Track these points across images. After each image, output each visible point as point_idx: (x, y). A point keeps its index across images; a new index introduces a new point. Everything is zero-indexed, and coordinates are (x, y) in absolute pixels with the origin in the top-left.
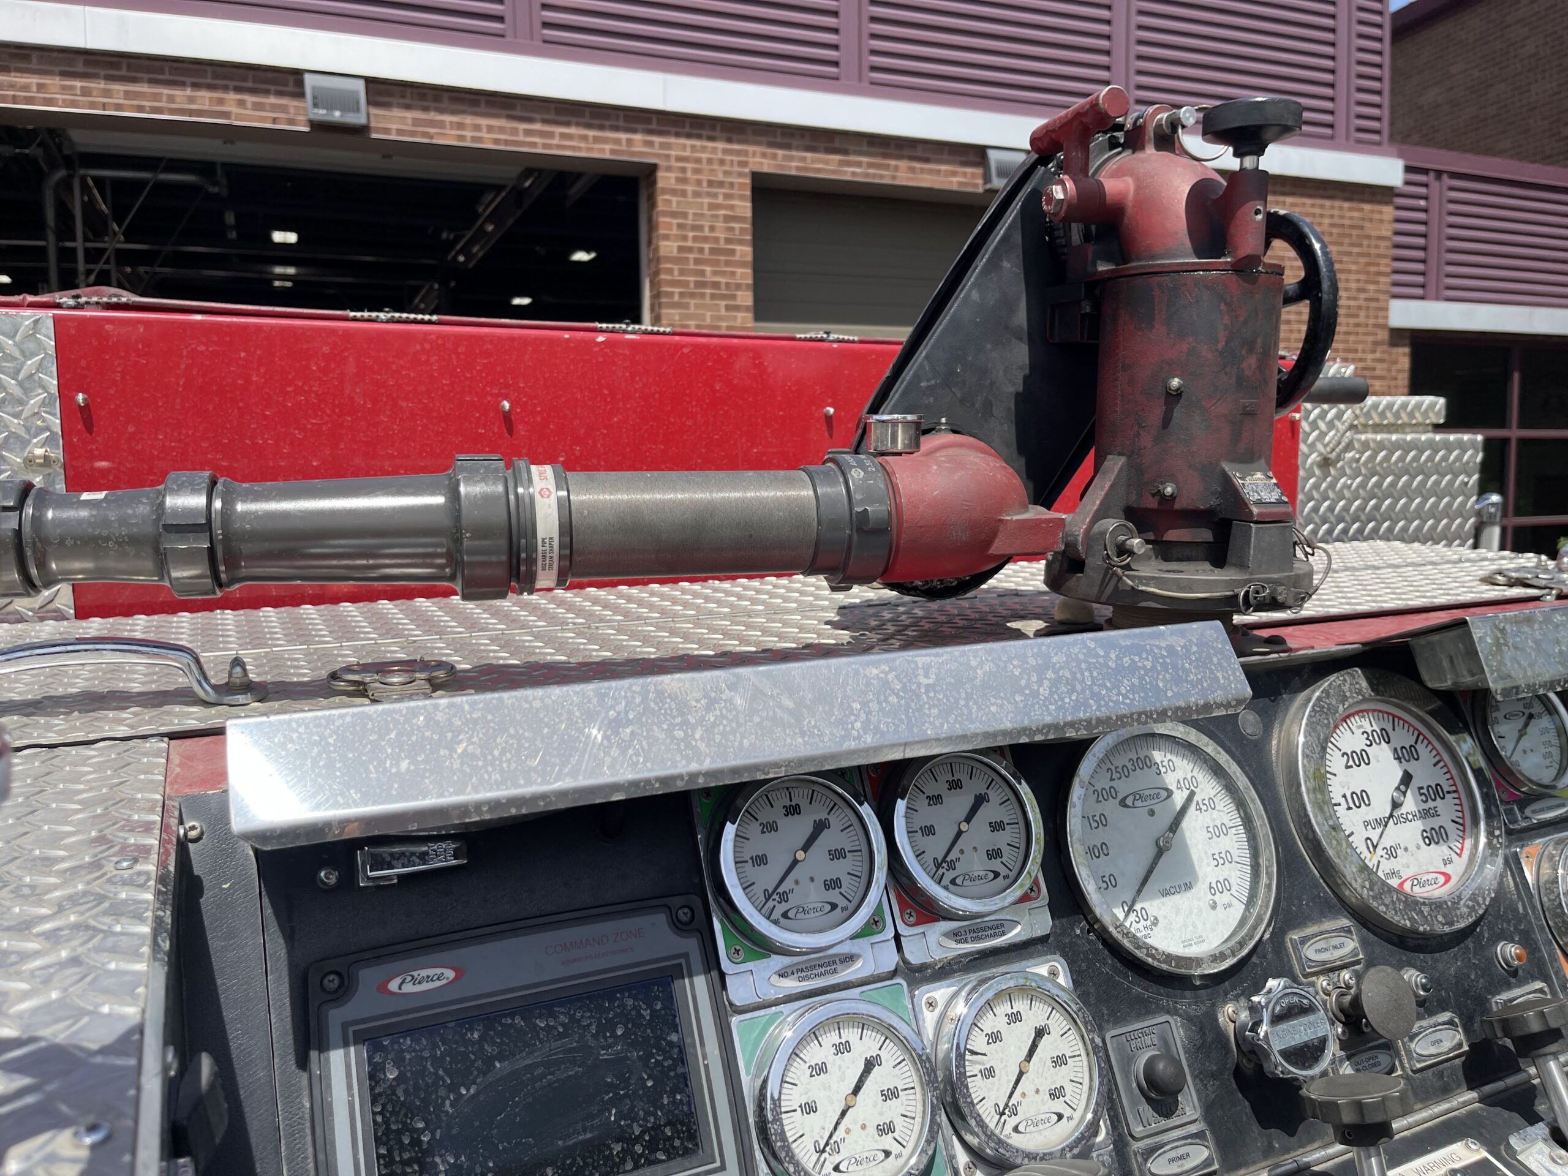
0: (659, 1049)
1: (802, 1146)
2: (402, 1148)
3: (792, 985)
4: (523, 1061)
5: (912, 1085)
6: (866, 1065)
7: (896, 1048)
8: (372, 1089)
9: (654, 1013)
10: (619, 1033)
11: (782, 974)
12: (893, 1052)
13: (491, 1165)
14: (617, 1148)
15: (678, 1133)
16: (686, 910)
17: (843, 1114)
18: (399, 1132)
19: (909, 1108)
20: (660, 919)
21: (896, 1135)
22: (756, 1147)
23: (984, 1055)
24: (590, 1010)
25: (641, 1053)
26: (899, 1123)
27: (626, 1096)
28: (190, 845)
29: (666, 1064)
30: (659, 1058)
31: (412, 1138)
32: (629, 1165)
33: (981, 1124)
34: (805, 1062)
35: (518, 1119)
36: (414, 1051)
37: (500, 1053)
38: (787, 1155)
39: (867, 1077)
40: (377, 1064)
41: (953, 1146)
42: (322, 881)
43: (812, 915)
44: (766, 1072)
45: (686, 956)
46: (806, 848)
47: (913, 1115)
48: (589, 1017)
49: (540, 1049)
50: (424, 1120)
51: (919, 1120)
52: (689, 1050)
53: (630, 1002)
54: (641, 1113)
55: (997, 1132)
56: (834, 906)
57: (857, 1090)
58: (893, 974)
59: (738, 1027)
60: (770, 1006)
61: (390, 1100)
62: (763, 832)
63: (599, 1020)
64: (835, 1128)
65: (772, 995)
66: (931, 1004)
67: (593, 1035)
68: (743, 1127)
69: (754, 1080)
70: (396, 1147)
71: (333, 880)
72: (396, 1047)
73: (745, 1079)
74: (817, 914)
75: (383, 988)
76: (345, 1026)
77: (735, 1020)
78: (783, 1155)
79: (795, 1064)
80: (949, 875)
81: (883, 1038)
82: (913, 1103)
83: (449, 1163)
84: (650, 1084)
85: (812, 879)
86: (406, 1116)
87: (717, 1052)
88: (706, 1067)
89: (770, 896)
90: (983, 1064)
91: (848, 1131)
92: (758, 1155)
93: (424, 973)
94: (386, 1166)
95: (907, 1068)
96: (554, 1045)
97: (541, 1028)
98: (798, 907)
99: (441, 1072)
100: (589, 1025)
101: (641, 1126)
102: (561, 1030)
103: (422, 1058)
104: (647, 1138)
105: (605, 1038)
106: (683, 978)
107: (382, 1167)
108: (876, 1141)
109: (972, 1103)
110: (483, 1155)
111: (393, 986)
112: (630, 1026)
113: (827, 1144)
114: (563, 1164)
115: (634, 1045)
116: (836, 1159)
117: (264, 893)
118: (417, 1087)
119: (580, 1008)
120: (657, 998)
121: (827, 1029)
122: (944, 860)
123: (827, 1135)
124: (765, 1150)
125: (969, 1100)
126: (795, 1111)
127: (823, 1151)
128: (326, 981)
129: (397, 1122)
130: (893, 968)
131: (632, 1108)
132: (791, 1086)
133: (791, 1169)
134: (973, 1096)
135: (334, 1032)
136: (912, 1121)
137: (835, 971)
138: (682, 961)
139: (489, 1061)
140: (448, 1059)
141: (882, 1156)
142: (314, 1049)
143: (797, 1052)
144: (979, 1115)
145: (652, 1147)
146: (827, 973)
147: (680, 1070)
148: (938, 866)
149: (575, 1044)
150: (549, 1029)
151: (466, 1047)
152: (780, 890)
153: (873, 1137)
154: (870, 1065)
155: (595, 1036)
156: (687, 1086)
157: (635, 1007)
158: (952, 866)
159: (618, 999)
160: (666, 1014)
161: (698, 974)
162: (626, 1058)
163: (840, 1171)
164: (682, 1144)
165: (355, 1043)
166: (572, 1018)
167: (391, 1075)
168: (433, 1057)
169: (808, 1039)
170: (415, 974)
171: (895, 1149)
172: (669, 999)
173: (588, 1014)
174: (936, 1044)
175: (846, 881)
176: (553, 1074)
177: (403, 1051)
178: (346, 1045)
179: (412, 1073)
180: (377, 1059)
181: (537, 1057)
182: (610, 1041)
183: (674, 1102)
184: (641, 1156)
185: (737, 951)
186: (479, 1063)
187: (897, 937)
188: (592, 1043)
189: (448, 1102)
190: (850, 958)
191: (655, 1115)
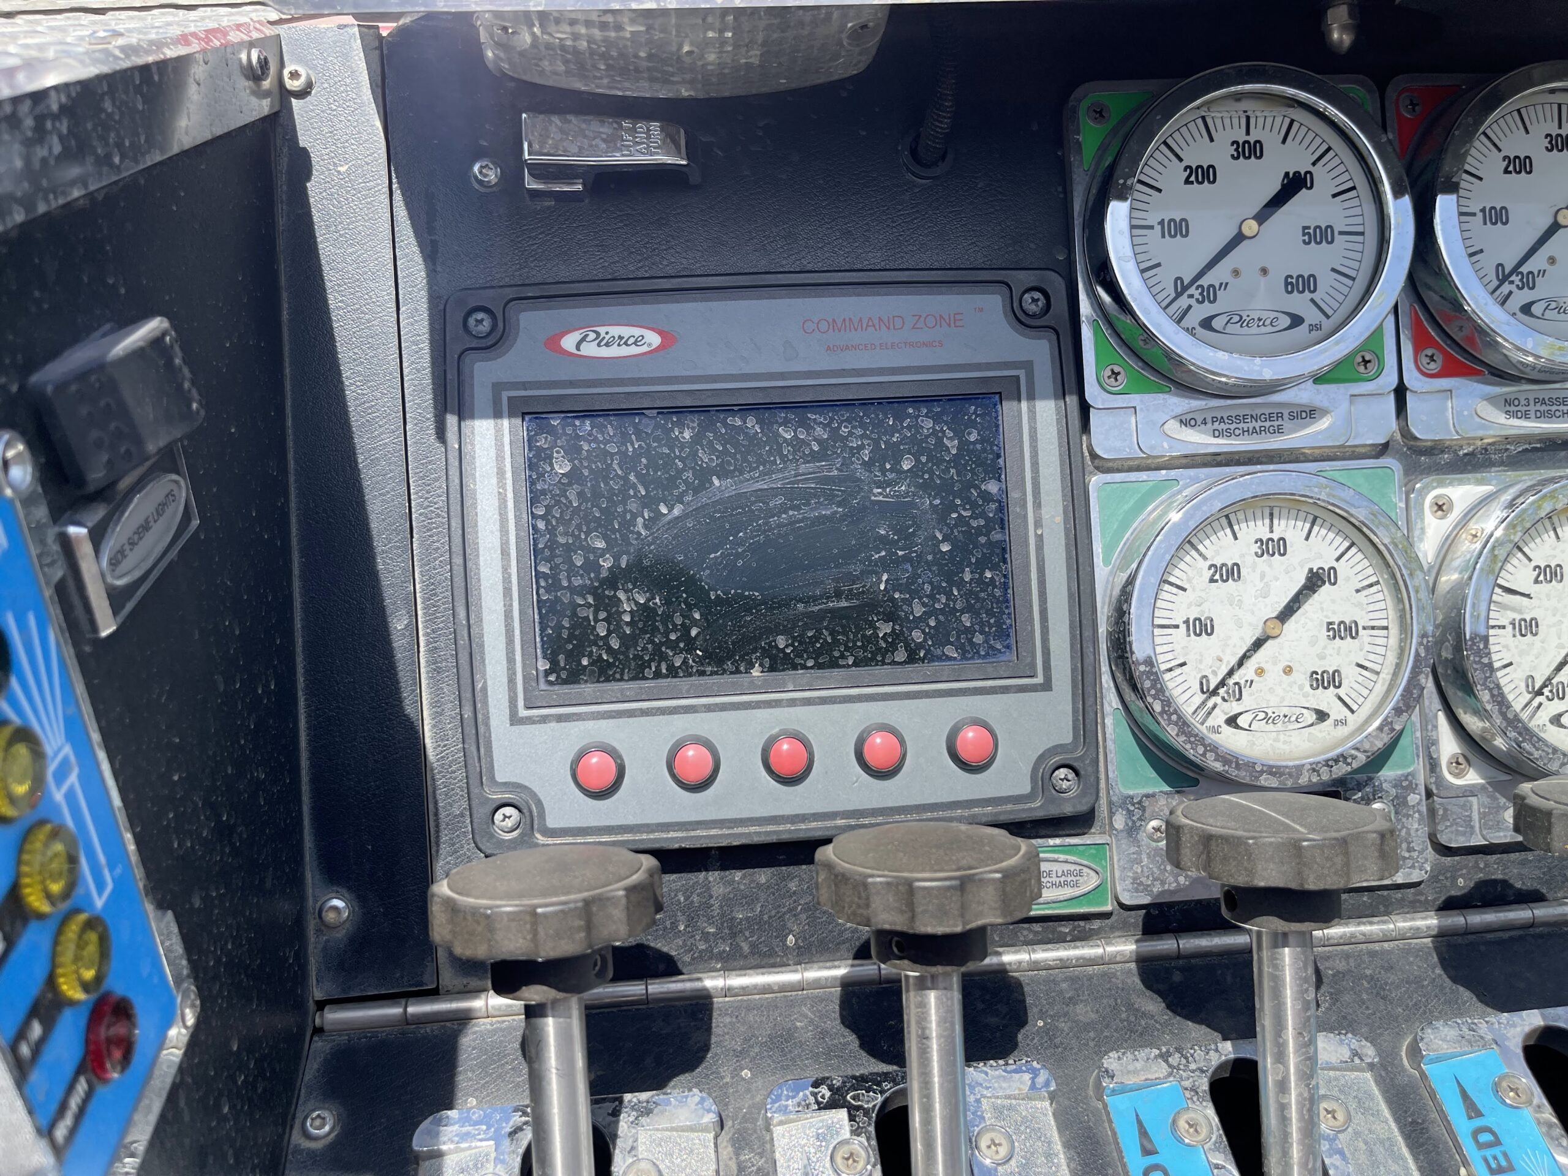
0: (968, 501)
1: (1180, 679)
2: (572, 571)
3: (1201, 440)
4: (754, 484)
5: (1384, 623)
6: (1308, 579)
7: (1366, 563)
8: (533, 483)
9: (963, 445)
10: (906, 466)
11: (1186, 422)
12: (1359, 567)
13: (697, 616)
14: (885, 628)
15: (982, 624)
16: (1037, 295)
17: (1258, 644)
18: (569, 549)
19: (1372, 657)
20: (993, 303)
21: (1341, 692)
22: (1105, 668)
23: (1528, 596)
24: (863, 426)
25: (938, 502)
26: (1351, 677)
27: (906, 559)
28: (294, 102)
29: (974, 524)
30: (964, 514)
31: (586, 559)
32: (901, 655)
33: (1501, 700)
34: (1205, 558)
35: (740, 563)
36: (595, 440)
37: (721, 465)
38: (1153, 686)
39: (1307, 597)
40: (540, 450)
41: (1436, 727)
42: (476, 177)
43: (1254, 330)
44: (1134, 566)
45: (1028, 366)
46: (1261, 218)
47: (1377, 668)
48: (862, 437)
49: (780, 471)
50: (605, 537)
51: (1386, 676)
52: (1014, 509)
53: (929, 424)
54: (927, 588)
55: (1524, 716)
56: (1296, 321)
57: (1287, 613)
58: (1383, 449)
59: (1099, 490)
60: (1158, 468)
61: (558, 502)
62: (1187, 181)
63: (876, 443)
64: (1240, 664)
65: (1166, 450)
66: (1440, 507)
67: (864, 463)
68: (1087, 634)
69: (1113, 574)
70: (565, 567)
71: (492, 176)
72: (569, 430)
73: (1101, 572)
74: (1263, 329)
75: (553, 343)
76: (498, 388)
77: (1095, 481)
78: (1147, 684)
79: (1188, 559)
80: (1522, 297)
81: (1346, 544)
82: (1381, 650)
83: (637, 603)
84: (945, 548)
85: (1264, 271)
86: (579, 527)
87: (1059, 519)
88: (1040, 538)
89: (1185, 288)
90: (1520, 612)
91: (1260, 672)
92: (1106, 680)
93: (615, 331)
94: (548, 590)
95: (1380, 596)
96: (803, 468)
97: (785, 440)
98: (1231, 314)
99: (632, 477)
100: (861, 447)
101: (924, 605)
102: (816, 448)
103: (606, 453)
104: (932, 623)
105: (884, 471)
106: (1019, 400)
107: (542, 591)
108: (1306, 696)
109: (1490, 665)
110: (686, 602)
111: (569, 342)
112: (924, 459)
113: (1222, 683)
114: (802, 635)
115: (926, 487)
116: (1234, 708)
117: (395, 186)
118: (597, 495)
119: (848, 420)
120: (972, 424)
121: (1250, 513)
122: (1515, 270)
123: (1224, 670)
124: (1118, 675)
125: (1485, 660)
126: (1177, 627)
127: (1214, 693)
128: (471, 322)
129: (566, 534)
130: (1382, 440)
131: (915, 576)
132: (1175, 590)
133: (1157, 707)
134: (1494, 657)
135: (481, 393)
136: (1374, 677)
137: (1279, 430)
138: (1022, 374)
139: (704, 476)
140: (644, 460)
141: (1311, 717)
142: (452, 413)
143: (1194, 540)
144: (1498, 687)
145: (940, 636)
146: (1262, 430)
147: (996, 536)
148: (1504, 279)
149: (836, 473)
150: (797, 444)
151: (672, 449)
152: (1205, 281)
153: (1301, 687)
154: (1315, 581)
155: (868, 465)
156: (1005, 561)
157: (934, 433)
158: (1529, 282)
159: (909, 416)
160: (984, 450)
161: (1044, 397)
162: (913, 504)
163: (1237, 727)
164: (986, 641)
165: (511, 415)
166: (834, 433)
167: (562, 467)
168: (623, 454)
169: (1216, 524)
170: (602, 330)
171: (1337, 711)
172: (992, 429)
173: (859, 432)
174: (1439, 568)
175: (1326, 282)
176: (797, 508)
177: (578, 438)
178: (497, 415)
179: (591, 470)
180: (541, 442)
181: (776, 481)
182: (891, 476)
183: (981, 581)
184: (920, 646)
185: (1115, 374)
186: (689, 475)
187: (1400, 392)
188: (861, 473)
189: (640, 520)
190: (1310, 413)
191: (949, 595)
